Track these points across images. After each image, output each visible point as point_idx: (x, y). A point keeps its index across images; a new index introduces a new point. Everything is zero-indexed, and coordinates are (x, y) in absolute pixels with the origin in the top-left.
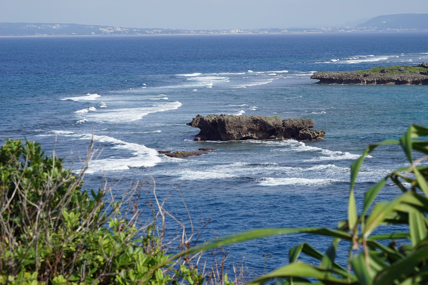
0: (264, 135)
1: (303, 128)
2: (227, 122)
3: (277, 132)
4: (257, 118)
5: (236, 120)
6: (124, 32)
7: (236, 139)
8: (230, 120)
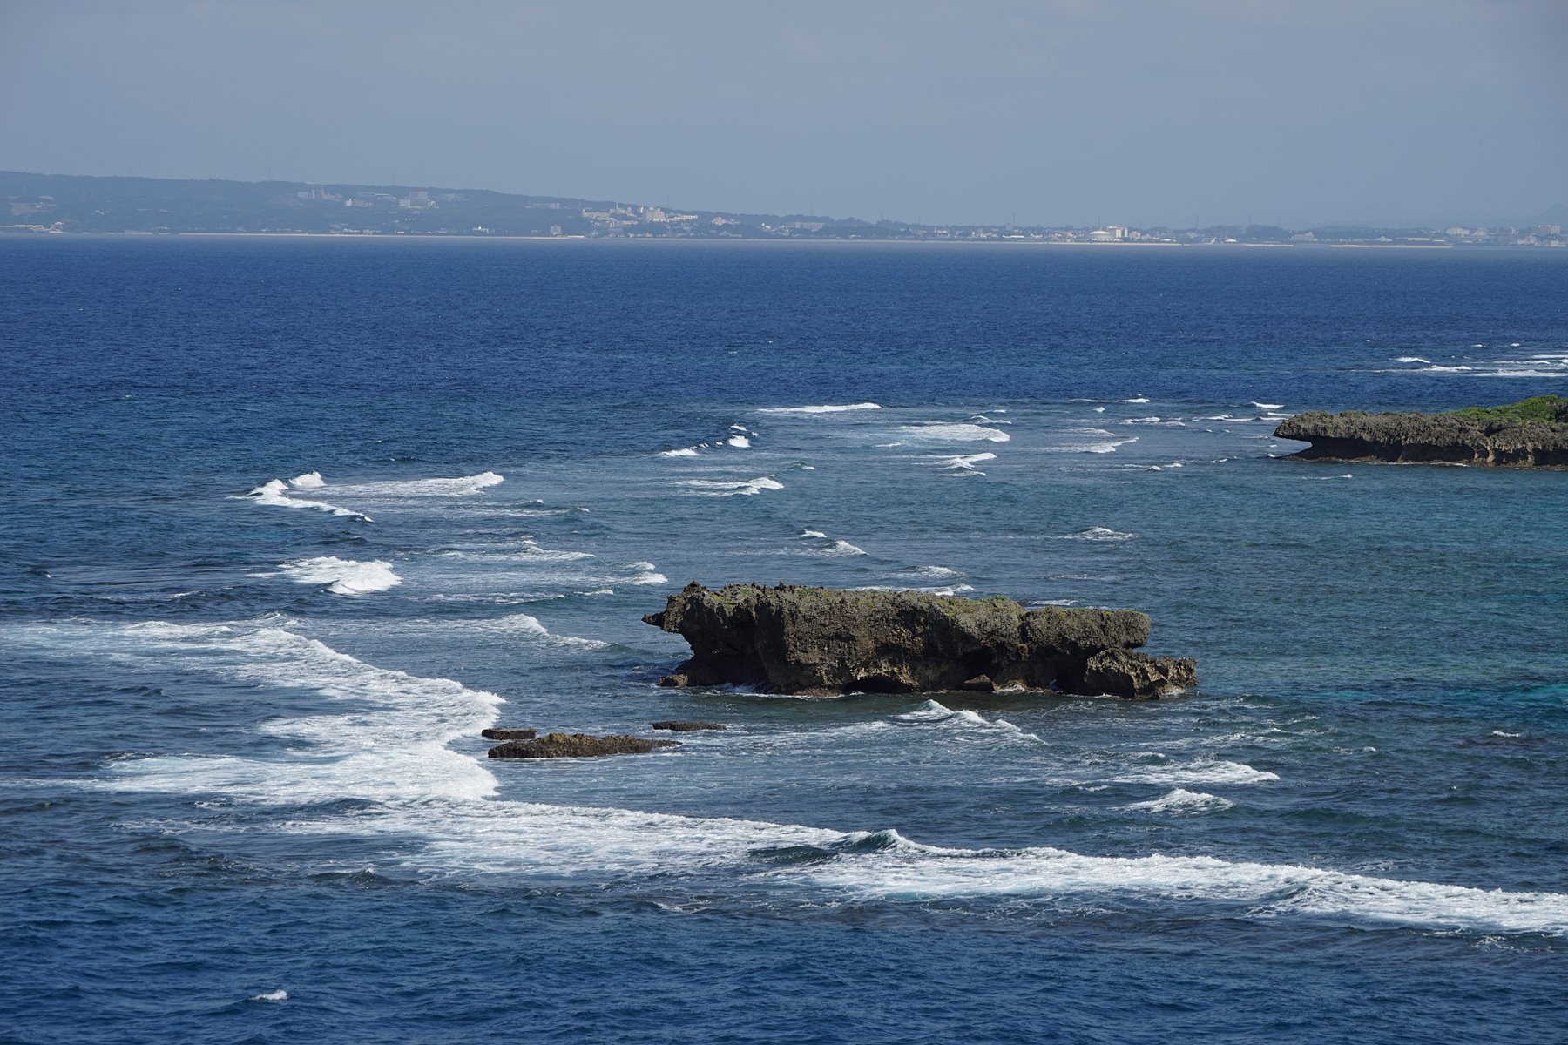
0: (944, 673)
1: (1103, 648)
2: (792, 615)
3: (995, 661)
4: (915, 601)
5: (827, 608)
6: (676, 228)
7: (829, 687)
8: (803, 610)
